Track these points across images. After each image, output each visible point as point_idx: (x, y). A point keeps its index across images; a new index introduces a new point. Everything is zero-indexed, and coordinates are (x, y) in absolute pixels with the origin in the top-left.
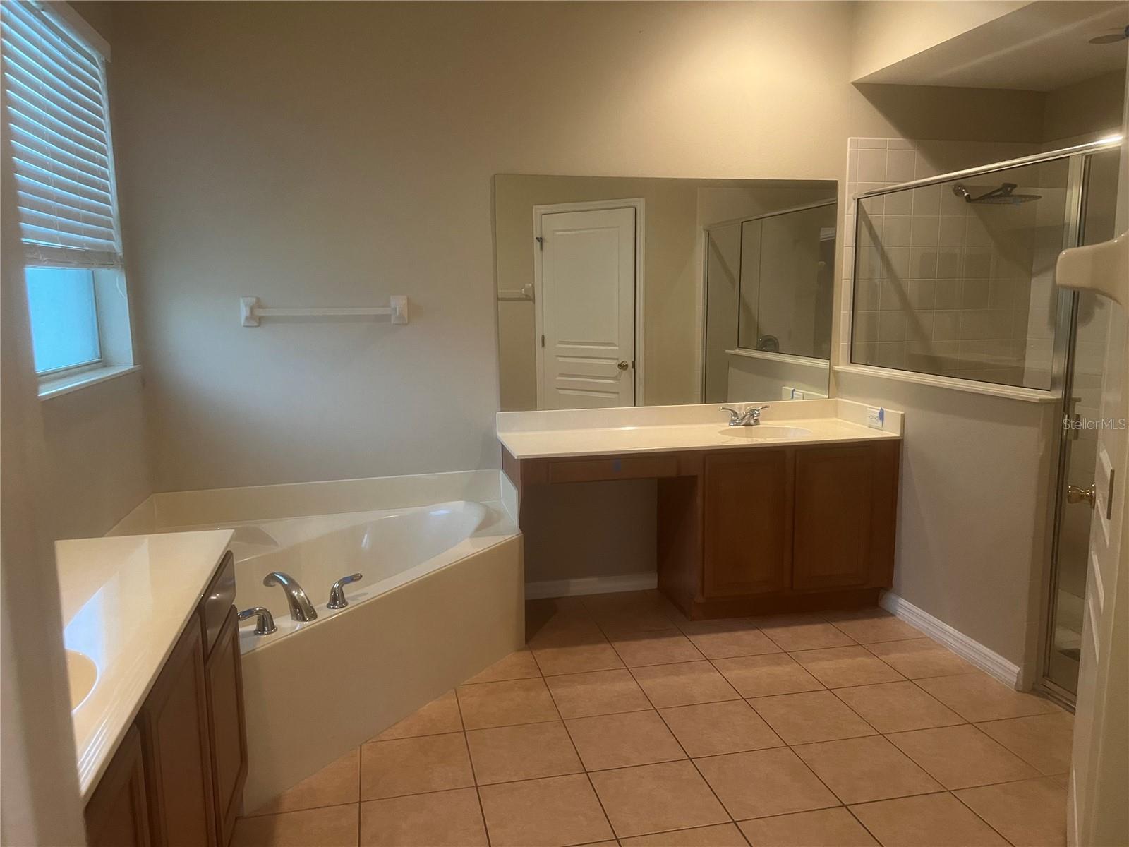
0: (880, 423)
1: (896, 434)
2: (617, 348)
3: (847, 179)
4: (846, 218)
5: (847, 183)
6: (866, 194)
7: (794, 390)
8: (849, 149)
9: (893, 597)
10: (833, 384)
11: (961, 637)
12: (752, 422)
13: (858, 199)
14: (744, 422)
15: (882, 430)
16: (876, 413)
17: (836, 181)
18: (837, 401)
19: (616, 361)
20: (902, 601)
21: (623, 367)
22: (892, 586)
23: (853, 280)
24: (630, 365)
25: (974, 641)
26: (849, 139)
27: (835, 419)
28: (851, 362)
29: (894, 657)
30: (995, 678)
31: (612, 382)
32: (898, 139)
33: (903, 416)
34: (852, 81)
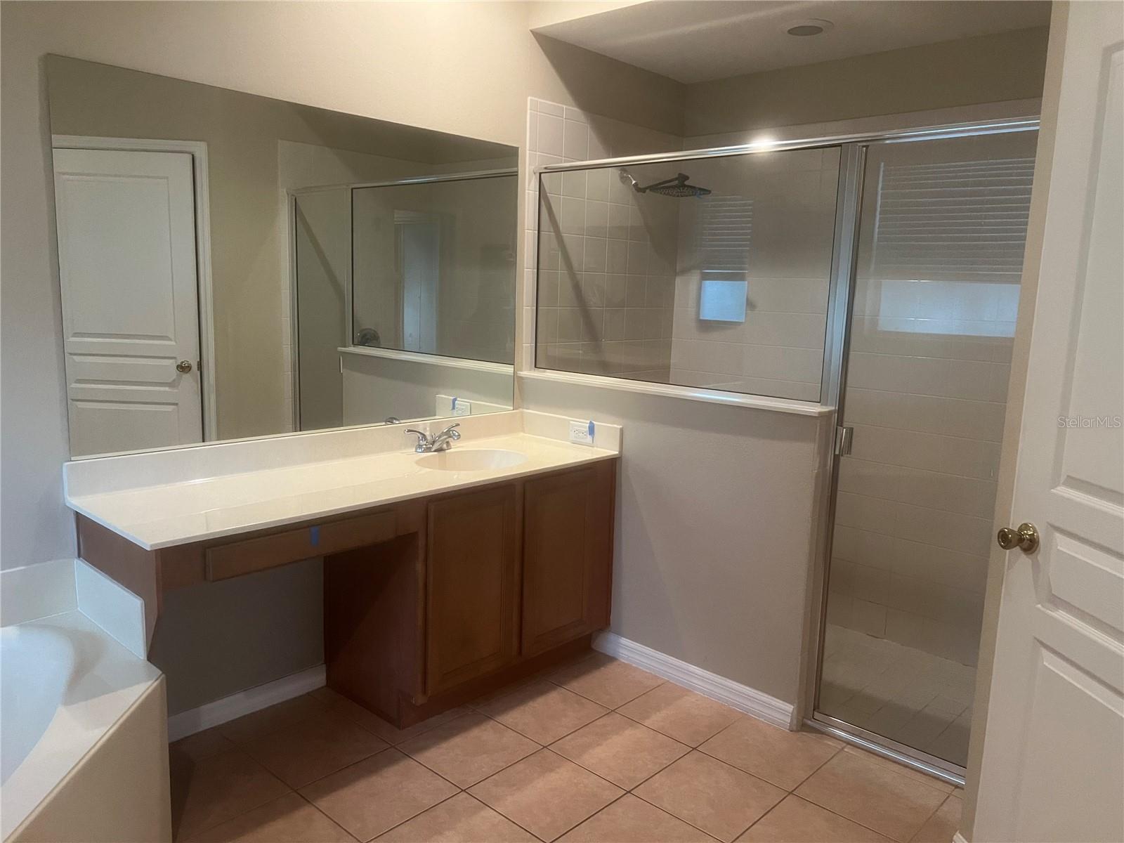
0: (589, 438)
1: (612, 451)
2: (173, 343)
3: (528, 148)
4: (527, 194)
5: (528, 152)
6: (546, 168)
7: (455, 400)
8: (529, 111)
9: (612, 637)
10: (517, 392)
11: (712, 677)
12: (445, 446)
13: (540, 174)
14: (436, 446)
15: (593, 447)
16: (585, 427)
17: (518, 148)
18: (522, 413)
19: (171, 361)
20: (624, 641)
21: (183, 368)
22: (610, 624)
23: (536, 270)
24: (195, 367)
25: (728, 680)
26: (529, 98)
27: (522, 434)
28: (535, 367)
29: (655, 719)
30: (763, 720)
31: (167, 389)
32: (573, 108)
33: (622, 430)
34: (531, 28)
